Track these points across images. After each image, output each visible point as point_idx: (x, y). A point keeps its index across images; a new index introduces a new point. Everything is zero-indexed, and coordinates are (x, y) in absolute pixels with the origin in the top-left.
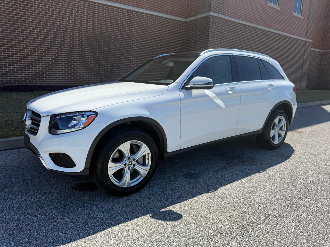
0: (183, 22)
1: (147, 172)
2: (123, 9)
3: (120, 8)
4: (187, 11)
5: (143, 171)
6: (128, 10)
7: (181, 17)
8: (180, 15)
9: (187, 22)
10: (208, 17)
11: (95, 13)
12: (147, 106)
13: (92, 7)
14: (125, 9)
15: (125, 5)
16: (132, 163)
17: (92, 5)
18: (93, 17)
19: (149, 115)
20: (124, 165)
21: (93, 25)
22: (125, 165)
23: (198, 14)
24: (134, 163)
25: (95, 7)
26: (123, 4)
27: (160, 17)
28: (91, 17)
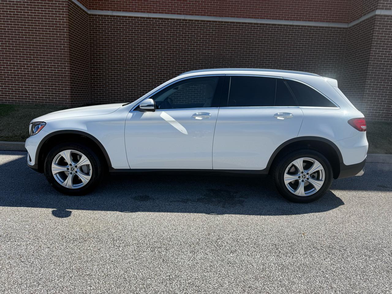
0: (344, 28)
1: (89, 181)
2: (255, 24)
3: (251, 24)
4: (351, 13)
5: (85, 179)
6: (261, 24)
7: (342, 22)
8: (339, 20)
9: (350, 28)
10: (373, 18)
11: (221, 33)
12: (87, 123)
13: (218, 27)
14: (257, 24)
15: (258, 19)
16: (74, 169)
17: (219, 24)
18: (219, 37)
19: (86, 130)
20: (66, 169)
21: (218, 46)
22: (68, 169)
23: (362, 16)
24: (76, 170)
25: (222, 27)
26: (255, 18)
27: (305, 26)
28: (217, 37)
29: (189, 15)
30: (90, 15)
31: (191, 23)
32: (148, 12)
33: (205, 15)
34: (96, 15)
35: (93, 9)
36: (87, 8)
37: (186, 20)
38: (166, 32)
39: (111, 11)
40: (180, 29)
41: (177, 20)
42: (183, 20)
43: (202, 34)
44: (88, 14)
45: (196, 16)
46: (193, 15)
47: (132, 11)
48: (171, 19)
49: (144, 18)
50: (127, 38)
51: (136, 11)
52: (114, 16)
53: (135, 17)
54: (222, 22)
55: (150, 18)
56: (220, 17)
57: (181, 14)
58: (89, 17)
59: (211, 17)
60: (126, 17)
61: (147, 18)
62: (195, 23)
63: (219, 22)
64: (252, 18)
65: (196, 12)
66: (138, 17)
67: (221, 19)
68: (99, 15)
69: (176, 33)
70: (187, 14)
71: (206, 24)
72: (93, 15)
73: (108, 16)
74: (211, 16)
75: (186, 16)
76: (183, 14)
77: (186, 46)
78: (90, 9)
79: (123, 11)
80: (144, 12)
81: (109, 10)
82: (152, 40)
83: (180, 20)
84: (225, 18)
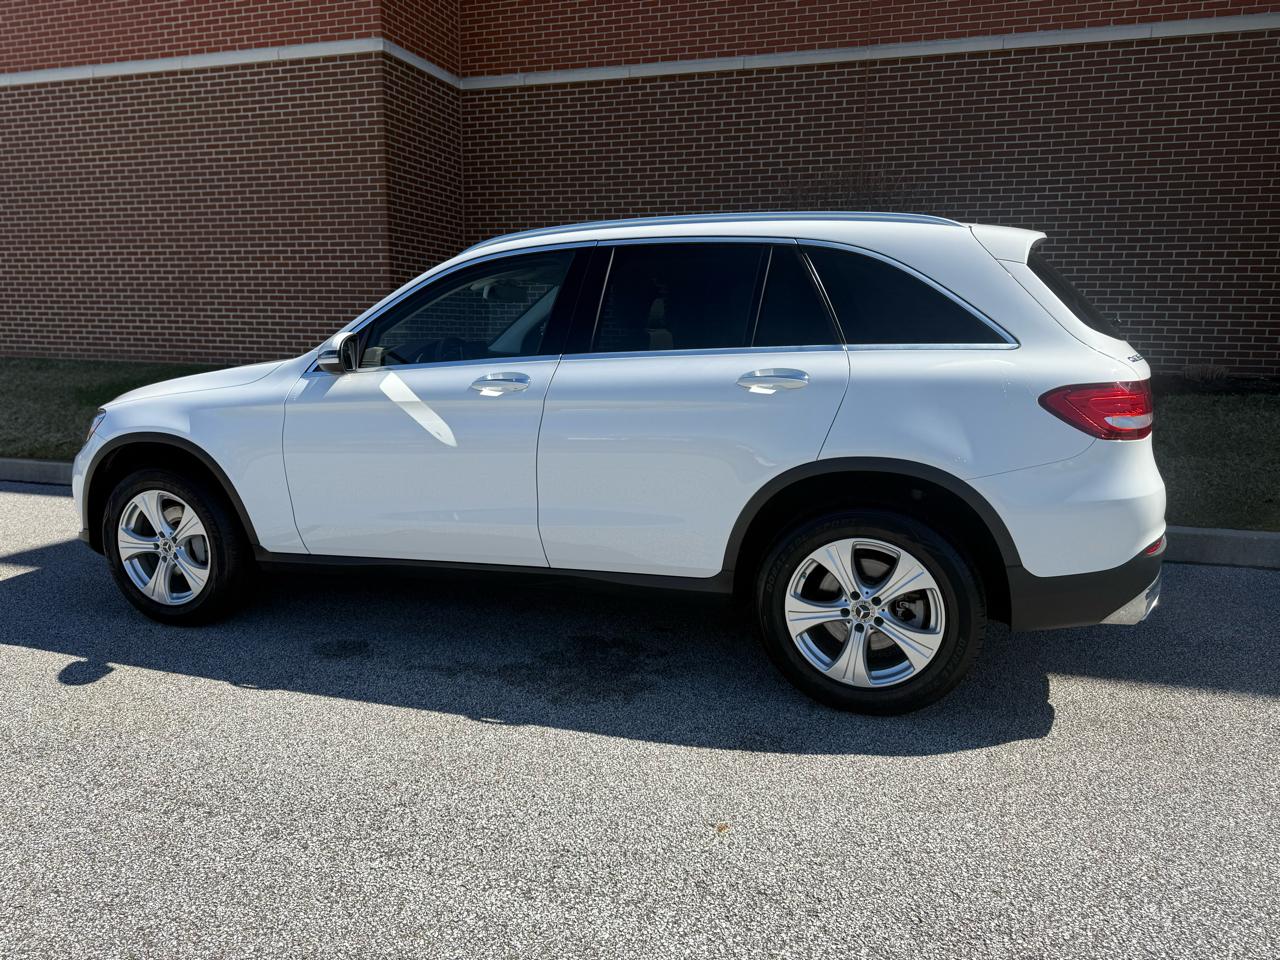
2: (996, 53)
3: (983, 54)
6: (1019, 51)
11: (870, 101)
13: (861, 80)
15: (1006, 36)
17: (863, 72)
18: (861, 116)
21: (859, 146)
25: (873, 79)
26: (995, 33)
28: (855, 117)
29: (758, 53)
30: (465, 93)
31: (767, 79)
32: (628, 62)
33: (812, 47)
34: (479, 92)
35: (473, 74)
36: (457, 74)
37: (750, 72)
38: (685, 120)
39: (523, 75)
40: (730, 103)
41: (721, 74)
42: (741, 72)
43: (802, 113)
44: (458, 91)
45: (782, 54)
46: (771, 51)
47: (582, 66)
48: (701, 75)
49: (616, 82)
50: (567, 153)
51: (592, 65)
52: (530, 88)
53: (592, 84)
54: (873, 62)
55: (634, 81)
56: (867, 45)
57: (731, 54)
58: (464, 101)
59: (833, 50)
60: (563, 86)
61: (628, 81)
62: (780, 78)
63: (863, 63)
64: (986, 33)
65: (783, 42)
66: (599, 83)
67: (868, 52)
68: (490, 91)
69: (718, 118)
70: (751, 53)
71: (816, 76)
72: (473, 92)
73: (512, 89)
74: (833, 46)
75: (748, 57)
76: (741, 53)
77: (748, 158)
78: (465, 75)
79: (556, 68)
80: (617, 63)
81: (514, 71)
82: (643, 150)
83: (730, 73)
84: (885, 46)
